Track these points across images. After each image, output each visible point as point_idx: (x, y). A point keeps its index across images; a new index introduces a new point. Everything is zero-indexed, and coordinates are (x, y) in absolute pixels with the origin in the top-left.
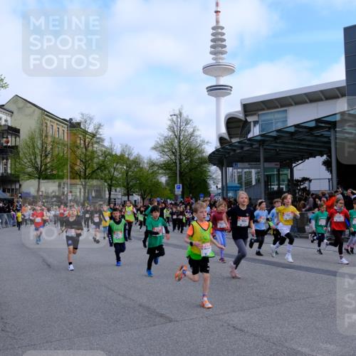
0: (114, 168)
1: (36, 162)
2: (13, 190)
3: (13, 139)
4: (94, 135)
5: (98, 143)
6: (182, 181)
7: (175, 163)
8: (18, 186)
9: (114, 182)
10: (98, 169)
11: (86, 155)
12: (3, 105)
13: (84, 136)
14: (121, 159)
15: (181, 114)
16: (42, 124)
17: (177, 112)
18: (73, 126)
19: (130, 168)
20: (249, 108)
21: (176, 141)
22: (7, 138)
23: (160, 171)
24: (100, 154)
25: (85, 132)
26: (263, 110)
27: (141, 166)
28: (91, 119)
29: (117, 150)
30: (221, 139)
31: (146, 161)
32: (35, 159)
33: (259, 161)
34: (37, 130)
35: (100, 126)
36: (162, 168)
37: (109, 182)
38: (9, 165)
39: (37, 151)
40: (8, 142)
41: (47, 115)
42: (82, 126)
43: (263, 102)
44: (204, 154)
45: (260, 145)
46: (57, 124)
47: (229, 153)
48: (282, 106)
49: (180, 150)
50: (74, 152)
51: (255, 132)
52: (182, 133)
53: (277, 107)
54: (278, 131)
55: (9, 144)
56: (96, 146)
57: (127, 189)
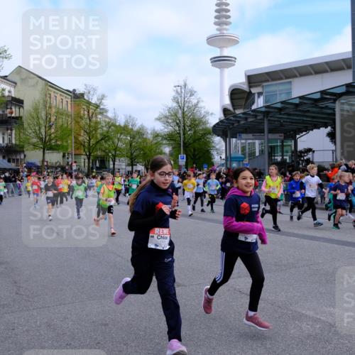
0: (118, 139)
1: (40, 133)
2: (18, 160)
3: (17, 109)
4: (97, 106)
5: (101, 113)
6: (185, 152)
7: (179, 133)
8: (22, 157)
9: (117, 152)
10: (102, 139)
11: (90, 126)
12: (6, 76)
13: (88, 107)
14: (125, 130)
15: (185, 85)
16: (46, 95)
17: (182, 83)
18: (77, 97)
19: (134, 138)
20: (253, 79)
21: (180, 112)
22: (11, 108)
23: (164, 142)
24: (104, 124)
25: (89, 103)
26: (268, 81)
27: (145, 136)
28: (95, 90)
29: (121, 121)
30: (225, 111)
31: (149, 132)
32: (40, 130)
33: (263, 132)
34: (41, 101)
35: (103, 97)
36: (166, 139)
37: (113, 153)
38: (13, 136)
39: (42, 122)
40: (12, 113)
41: (50, 86)
42: (85, 97)
43: (267, 74)
44: (208, 125)
45: (264, 116)
46: (61, 95)
47: (233, 124)
48: (287, 78)
49: (184, 121)
50: (77, 122)
51: (259, 103)
52: (186, 105)
53: (281, 79)
54: (282, 102)
55: (13, 115)
56: (99, 116)
57: (131, 159)
